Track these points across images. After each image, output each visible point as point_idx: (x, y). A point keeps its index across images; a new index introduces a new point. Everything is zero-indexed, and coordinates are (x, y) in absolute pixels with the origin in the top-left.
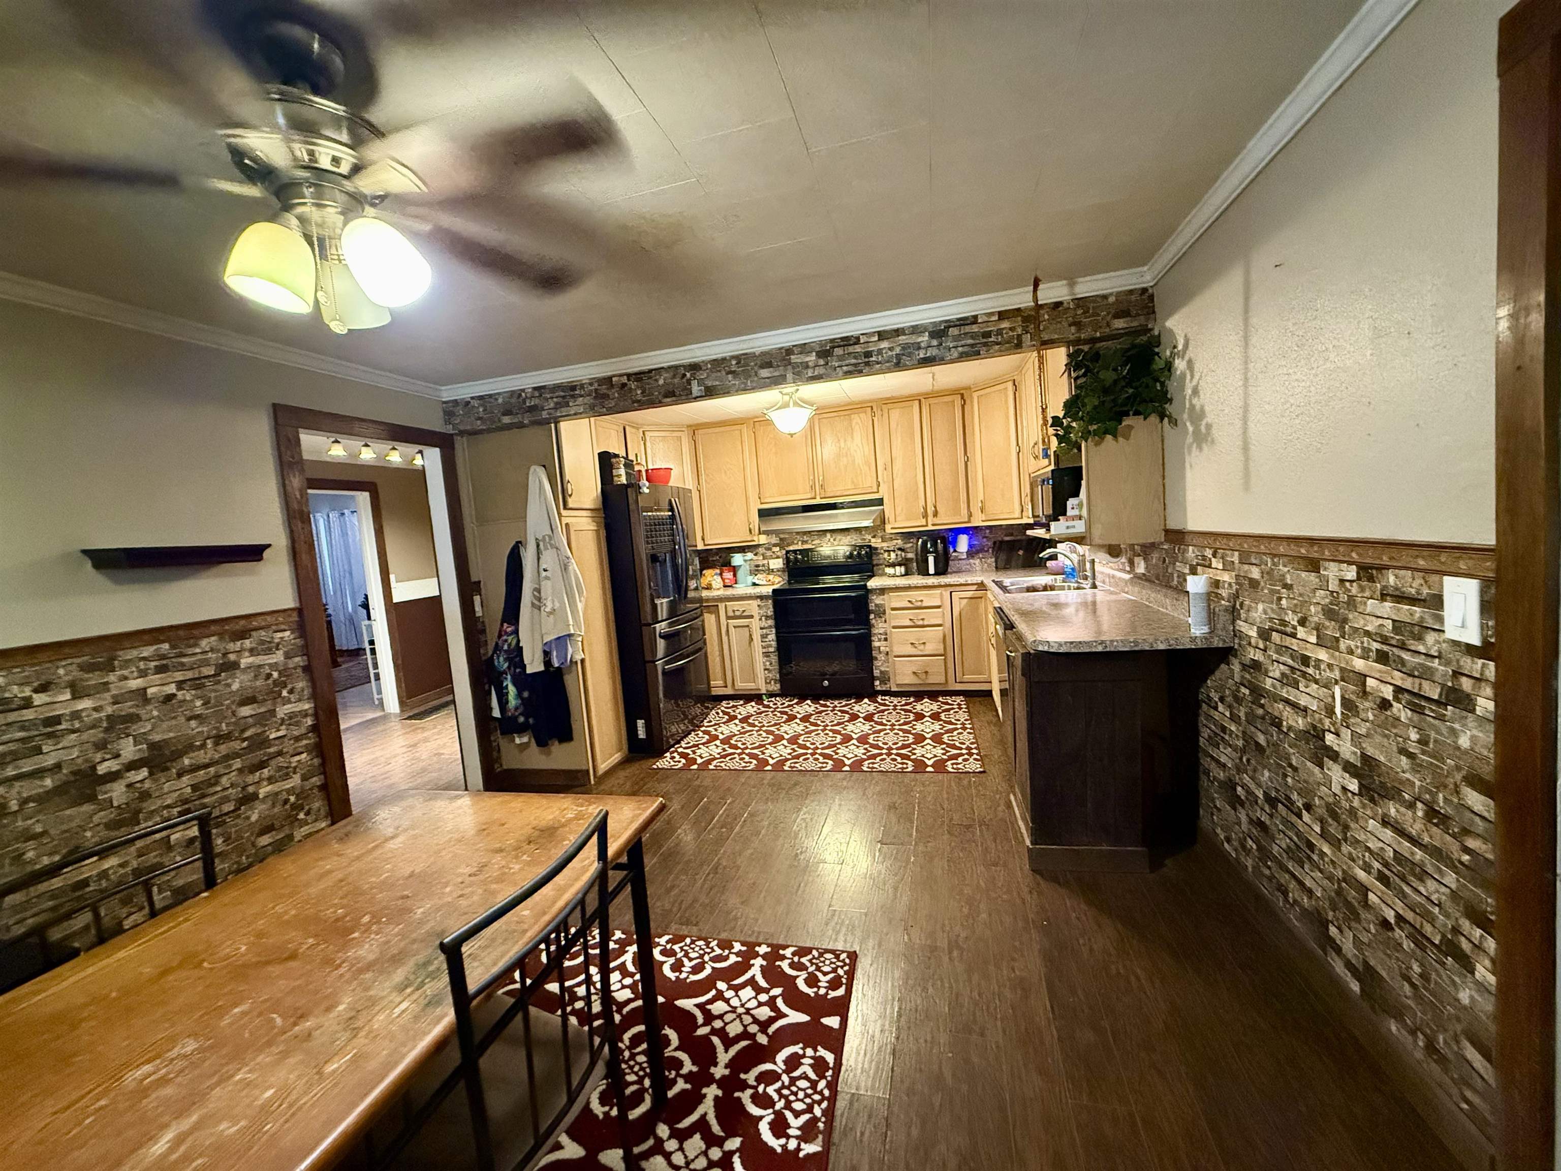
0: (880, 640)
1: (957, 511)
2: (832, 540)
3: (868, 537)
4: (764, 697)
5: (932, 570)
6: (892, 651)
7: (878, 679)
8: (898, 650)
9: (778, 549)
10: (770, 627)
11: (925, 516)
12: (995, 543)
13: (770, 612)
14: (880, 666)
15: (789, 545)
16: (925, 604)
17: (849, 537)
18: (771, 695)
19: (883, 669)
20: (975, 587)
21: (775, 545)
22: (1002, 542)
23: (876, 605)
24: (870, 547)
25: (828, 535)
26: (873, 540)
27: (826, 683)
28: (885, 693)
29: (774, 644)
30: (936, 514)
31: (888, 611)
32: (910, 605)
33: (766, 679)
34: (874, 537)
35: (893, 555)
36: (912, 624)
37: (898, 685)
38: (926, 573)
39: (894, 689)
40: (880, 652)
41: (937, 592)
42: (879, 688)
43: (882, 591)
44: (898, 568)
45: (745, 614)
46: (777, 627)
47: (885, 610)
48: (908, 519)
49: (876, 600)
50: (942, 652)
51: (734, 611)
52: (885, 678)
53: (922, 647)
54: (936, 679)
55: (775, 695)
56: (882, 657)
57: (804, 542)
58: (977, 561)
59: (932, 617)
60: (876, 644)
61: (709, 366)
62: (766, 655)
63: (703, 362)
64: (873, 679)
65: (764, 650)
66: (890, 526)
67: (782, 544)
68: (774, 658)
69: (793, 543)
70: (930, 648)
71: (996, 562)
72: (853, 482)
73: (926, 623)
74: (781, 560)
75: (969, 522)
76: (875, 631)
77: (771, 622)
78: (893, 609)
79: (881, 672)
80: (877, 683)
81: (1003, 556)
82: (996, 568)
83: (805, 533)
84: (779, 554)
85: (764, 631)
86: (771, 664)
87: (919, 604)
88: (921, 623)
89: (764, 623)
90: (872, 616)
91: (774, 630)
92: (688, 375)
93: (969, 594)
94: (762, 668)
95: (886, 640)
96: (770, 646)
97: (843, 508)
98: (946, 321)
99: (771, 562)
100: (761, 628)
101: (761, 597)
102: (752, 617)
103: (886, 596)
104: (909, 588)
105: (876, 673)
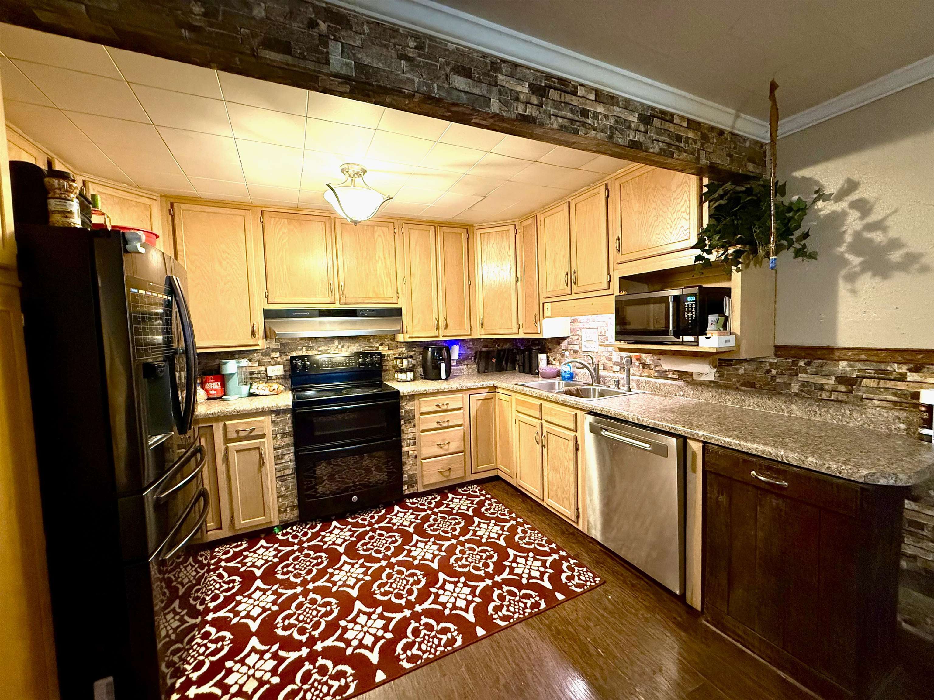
0: (408, 445)
1: (462, 324)
2: (340, 346)
3: (376, 345)
4: (276, 530)
5: (443, 376)
6: (420, 451)
7: (406, 483)
8: (426, 451)
9: (278, 354)
10: (288, 445)
11: (438, 328)
12: (476, 353)
13: (288, 428)
14: (408, 469)
15: (291, 351)
16: (450, 407)
17: (357, 345)
18: (284, 525)
19: (411, 473)
20: (487, 390)
21: (274, 351)
22: (481, 352)
23: (406, 411)
24: (380, 354)
25: (336, 342)
26: (381, 348)
27: (355, 499)
28: (411, 496)
29: (292, 464)
30: (446, 327)
31: (417, 417)
32: (438, 409)
33: (279, 508)
34: (381, 345)
35: (405, 362)
36: (439, 426)
37: (424, 486)
38: (439, 378)
39: (421, 490)
40: (409, 456)
41: (459, 395)
42: (407, 492)
43: (412, 397)
44: (408, 373)
45: (253, 434)
46: (297, 444)
47: (414, 416)
48: (424, 330)
49: (406, 406)
50: (463, 449)
51: (237, 432)
52: (413, 482)
53: (446, 447)
54: (457, 475)
55: (291, 525)
56: (410, 461)
57: (309, 348)
58: (465, 367)
59: (455, 418)
60: (405, 449)
61: (366, 29)
62: (281, 479)
63: (356, 15)
64: (402, 483)
65: (279, 474)
66: (408, 336)
67: (283, 348)
68: (292, 482)
69: (296, 349)
70: (453, 447)
71: (478, 367)
72: (374, 292)
73: (451, 424)
74: (281, 367)
75: (470, 335)
76: (404, 436)
77: (289, 440)
78: (422, 414)
79: (410, 476)
80: (405, 487)
81: (483, 364)
82: (479, 372)
83: (310, 339)
84: (279, 360)
85: (280, 451)
86: (287, 489)
87: (445, 407)
88: (446, 424)
89: (279, 443)
90: (402, 422)
91: (292, 449)
92: (323, 26)
93: (483, 396)
94: (275, 496)
95: (414, 444)
96: (287, 468)
97: (363, 315)
98: (653, 109)
99: (269, 369)
100: (275, 449)
101: (277, 412)
102: (263, 436)
103: (416, 402)
104: (437, 393)
105: (405, 477)
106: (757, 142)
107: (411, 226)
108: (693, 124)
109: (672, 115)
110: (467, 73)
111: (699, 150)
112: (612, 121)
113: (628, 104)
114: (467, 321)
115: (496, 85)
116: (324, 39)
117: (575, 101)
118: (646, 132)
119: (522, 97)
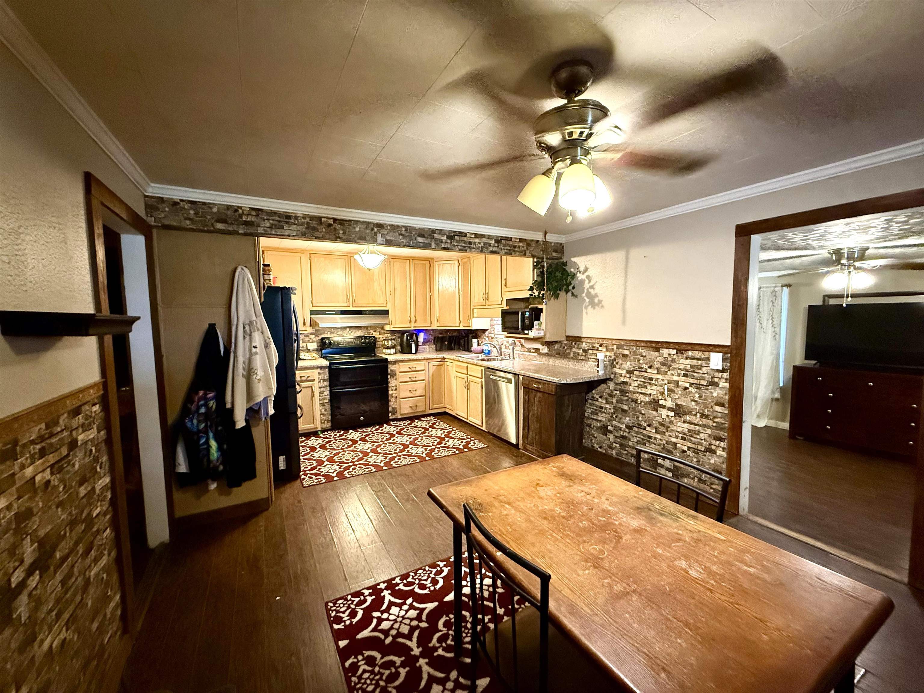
0: (392, 390)
1: (426, 321)
2: (350, 332)
3: (372, 331)
4: (319, 433)
5: (413, 351)
6: (399, 395)
7: (391, 412)
8: (402, 395)
9: (314, 336)
10: (326, 386)
11: (410, 322)
12: (435, 338)
13: (327, 377)
14: (392, 404)
15: (321, 334)
16: (417, 369)
17: (360, 331)
18: (323, 431)
19: (393, 406)
20: (439, 360)
21: (312, 334)
22: (438, 337)
23: (391, 370)
24: (374, 337)
25: (348, 329)
26: (374, 334)
27: (362, 418)
28: (393, 420)
29: (328, 397)
30: (416, 321)
31: (397, 374)
32: (410, 370)
33: (321, 420)
34: (375, 332)
35: (390, 342)
36: (410, 380)
37: (401, 415)
38: (410, 352)
39: (399, 417)
40: (392, 397)
41: (423, 362)
42: (391, 418)
43: (395, 362)
44: (392, 349)
45: (309, 379)
46: (331, 386)
47: (396, 373)
48: (402, 323)
49: (391, 367)
50: (424, 394)
51: (301, 377)
52: (394, 412)
53: (415, 392)
54: (421, 409)
55: (327, 430)
56: (393, 400)
57: (331, 333)
58: (427, 347)
59: (420, 376)
60: (390, 392)
61: (389, 228)
62: (322, 405)
63: (385, 224)
64: (388, 412)
65: (321, 402)
66: (392, 326)
67: (316, 333)
68: (328, 407)
69: (324, 333)
70: (418, 393)
71: (436, 347)
72: (372, 299)
73: (417, 379)
74: (315, 344)
75: (431, 326)
76: (390, 385)
77: (327, 383)
78: (401, 372)
79: (393, 408)
80: (390, 414)
81: (439, 345)
82: (436, 350)
83: (332, 328)
84: (314, 339)
85: (322, 389)
86: (326, 410)
87: (414, 369)
88: (414, 379)
89: (322, 384)
90: (389, 376)
91: (328, 388)
92: (376, 229)
93: (437, 363)
94: (319, 414)
95: (396, 390)
96: (325, 399)
97: (366, 314)
98: (501, 237)
99: (309, 344)
100: (320, 388)
101: (321, 368)
102: (314, 380)
103: (397, 365)
104: (409, 361)
105: (390, 409)
106: (558, 243)
107: (395, 260)
108: (521, 240)
109: (511, 238)
110: (422, 236)
111: (525, 251)
112: (482, 244)
113: (490, 237)
114: (429, 318)
115: (434, 238)
116: (376, 234)
117: (465, 239)
118: (498, 246)
119: (444, 241)
